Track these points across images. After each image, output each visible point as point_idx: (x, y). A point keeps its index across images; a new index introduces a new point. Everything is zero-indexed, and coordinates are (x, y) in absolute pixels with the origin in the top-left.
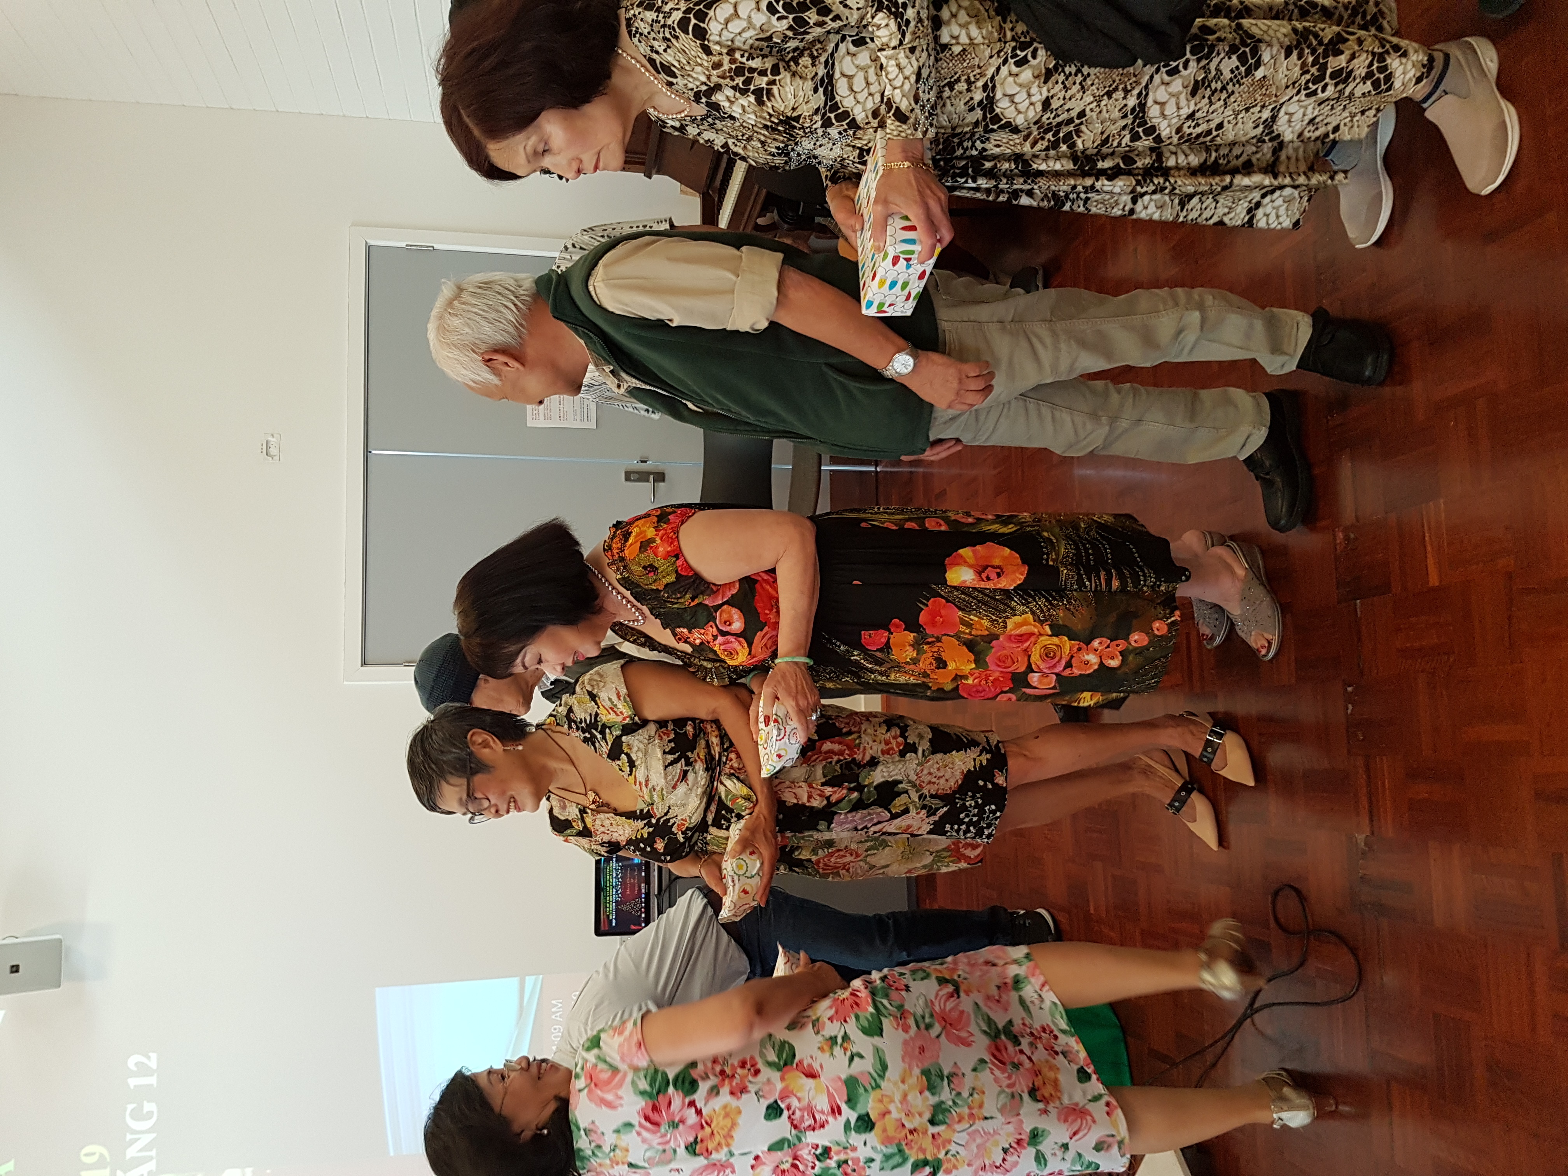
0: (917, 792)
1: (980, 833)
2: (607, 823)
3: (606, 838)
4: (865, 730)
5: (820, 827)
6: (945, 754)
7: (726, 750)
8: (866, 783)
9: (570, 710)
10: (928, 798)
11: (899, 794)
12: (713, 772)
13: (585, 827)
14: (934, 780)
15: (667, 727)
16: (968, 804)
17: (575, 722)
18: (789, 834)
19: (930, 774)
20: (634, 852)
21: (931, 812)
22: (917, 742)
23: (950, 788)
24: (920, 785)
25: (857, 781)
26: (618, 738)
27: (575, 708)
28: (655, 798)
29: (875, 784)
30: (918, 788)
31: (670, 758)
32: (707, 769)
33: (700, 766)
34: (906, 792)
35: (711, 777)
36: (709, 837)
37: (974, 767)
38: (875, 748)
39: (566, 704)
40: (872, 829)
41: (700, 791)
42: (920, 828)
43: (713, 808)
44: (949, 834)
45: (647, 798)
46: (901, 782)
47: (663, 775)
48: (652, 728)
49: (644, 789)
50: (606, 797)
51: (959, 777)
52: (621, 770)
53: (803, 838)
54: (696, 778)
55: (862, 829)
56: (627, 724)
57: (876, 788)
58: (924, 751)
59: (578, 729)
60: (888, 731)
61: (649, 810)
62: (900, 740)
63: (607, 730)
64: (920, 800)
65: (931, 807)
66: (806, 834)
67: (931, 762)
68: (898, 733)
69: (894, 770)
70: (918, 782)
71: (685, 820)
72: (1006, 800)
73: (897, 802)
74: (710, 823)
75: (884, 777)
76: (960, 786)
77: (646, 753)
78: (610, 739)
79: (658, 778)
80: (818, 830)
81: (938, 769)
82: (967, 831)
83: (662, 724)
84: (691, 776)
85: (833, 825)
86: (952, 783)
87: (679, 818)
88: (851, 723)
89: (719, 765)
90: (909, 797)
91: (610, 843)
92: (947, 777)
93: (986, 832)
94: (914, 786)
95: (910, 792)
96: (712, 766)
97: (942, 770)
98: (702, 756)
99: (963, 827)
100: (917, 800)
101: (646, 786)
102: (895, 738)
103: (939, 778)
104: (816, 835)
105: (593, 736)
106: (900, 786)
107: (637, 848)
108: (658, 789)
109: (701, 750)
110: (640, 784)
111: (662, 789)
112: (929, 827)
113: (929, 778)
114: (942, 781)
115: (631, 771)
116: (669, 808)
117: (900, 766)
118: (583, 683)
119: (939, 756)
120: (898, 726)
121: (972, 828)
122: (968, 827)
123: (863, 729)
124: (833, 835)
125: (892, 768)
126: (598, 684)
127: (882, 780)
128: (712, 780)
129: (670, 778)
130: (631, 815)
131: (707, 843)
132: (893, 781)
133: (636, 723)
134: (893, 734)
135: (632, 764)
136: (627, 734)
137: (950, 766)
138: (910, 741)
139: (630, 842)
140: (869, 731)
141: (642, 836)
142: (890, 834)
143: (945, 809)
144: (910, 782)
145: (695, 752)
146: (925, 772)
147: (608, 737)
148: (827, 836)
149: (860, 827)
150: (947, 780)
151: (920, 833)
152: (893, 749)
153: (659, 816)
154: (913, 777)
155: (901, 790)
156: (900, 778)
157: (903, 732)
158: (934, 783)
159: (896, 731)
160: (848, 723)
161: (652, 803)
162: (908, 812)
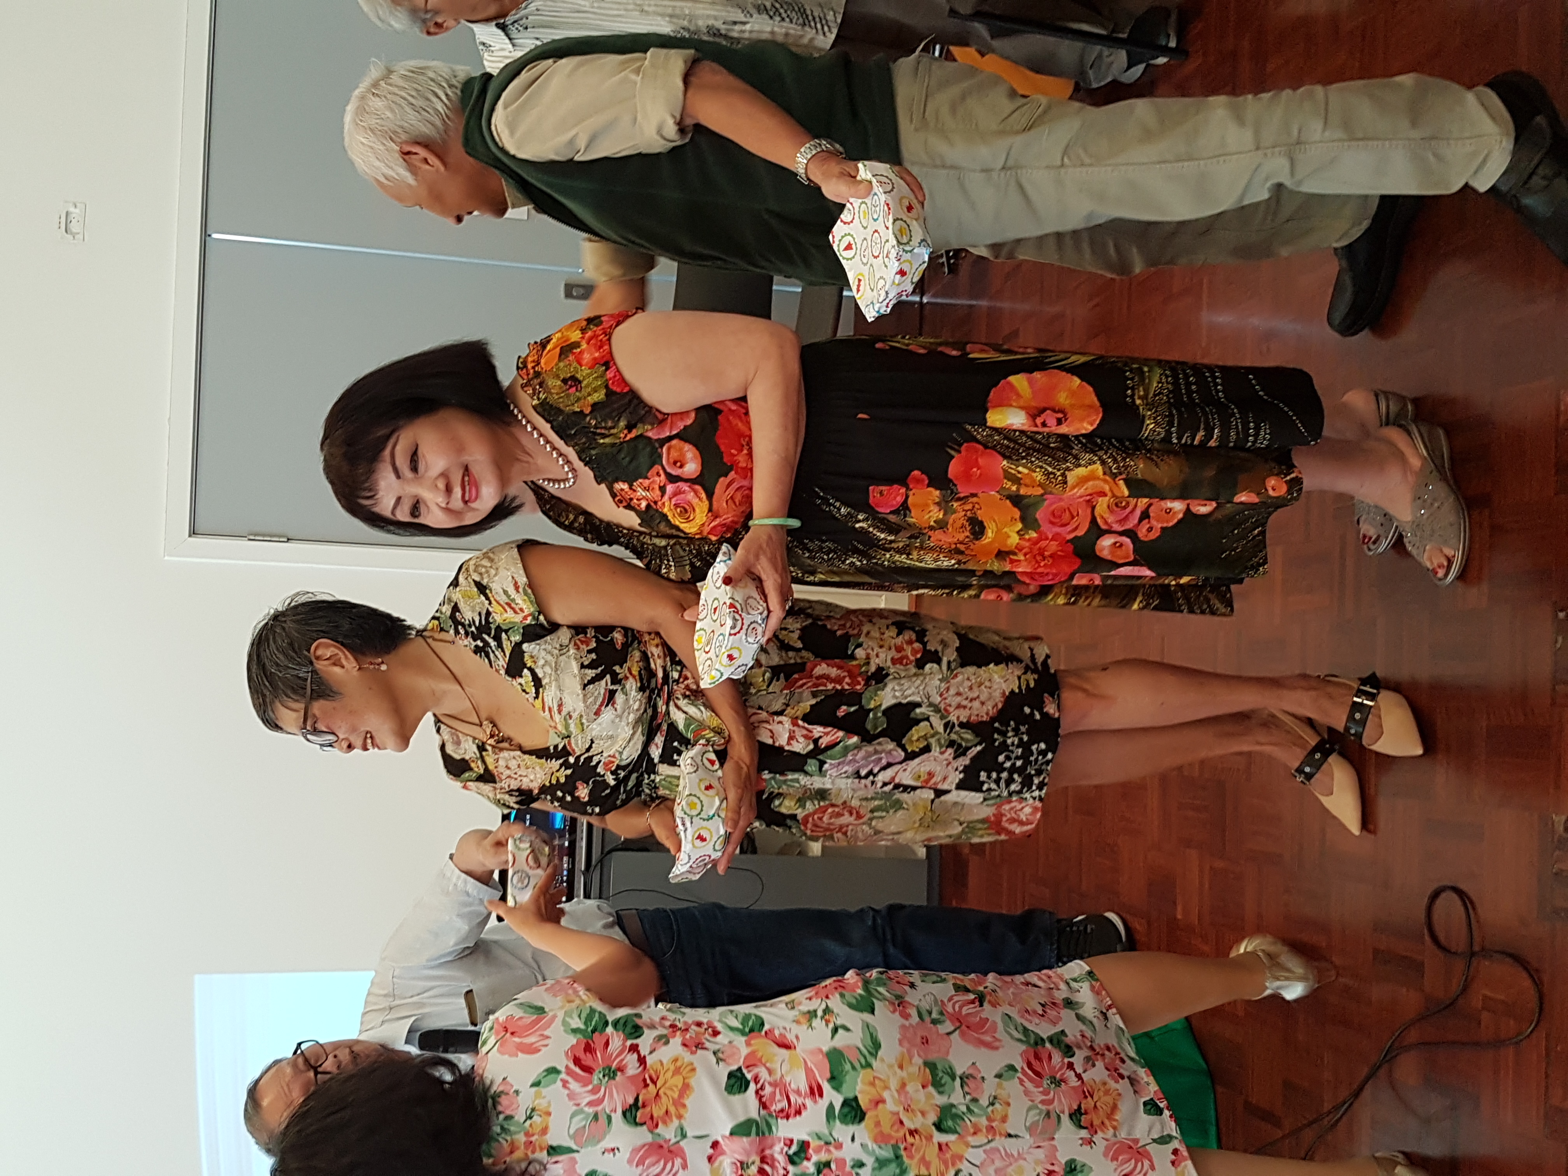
0: (942, 718)
1: (1026, 782)
3: (514, 785)
4: (868, 633)
5: (808, 768)
6: (980, 667)
8: (872, 706)
9: (456, 609)
10: (957, 728)
11: (917, 722)
13: (487, 769)
14: (965, 703)
15: (586, 633)
16: (1008, 740)
17: (463, 625)
18: (766, 776)
19: (959, 694)
21: (961, 751)
22: (940, 649)
23: (987, 714)
24: (946, 710)
25: (857, 704)
26: (519, 645)
27: (461, 606)
28: (572, 728)
29: (884, 707)
30: (942, 712)
31: (591, 673)
32: (643, 690)
33: (632, 685)
34: (927, 719)
35: (650, 698)
36: (658, 779)
37: (1019, 688)
40: (881, 775)
41: (632, 717)
42: (945, 775)
43: (659, 738)
44: (985, 786)
45: (561, 728)
46: (919, 705)
47: (582, 696)
48: (564, 634)
49: (557, 717)
50: (508, 729)
51: (998, 699)
52: (523, 691)
53: (785, 782)
54: (627, 700)
55: (866, 775)
56: (530, 626)
57: (886, 712)
58: (949, 663)
59: (467, 634)
60: (899, 634)
61: (564, 745)
62: (917, 645)
63: (504, 635)
64: (945, 731)
65: (960, 744)
66: (790, 777)
67: (960, 677)
68: (914, 637)
69: (909, 688)
70: (942, 706)
71: (616, 757)
72: (1060, 736)
73: (916, 733)
74: (656, 758)
75: (895, 697)
76: (1000, 712)
77: (557, 668)
78: (508, 647)
79: (575, 702)
80: (805, 775)
81: (971, 688)
82: (1010, 780)
83: (578, 629)
84: (619, 698)
85: (826, 767)
86: (989, 706)
87: (606, 754)
88: (848, 625)
89: (664, 684)
90: (931, 726)
91: (519, 790)
92: (982, 698)
93: (1036, 782)
94: (937, 710)
95: (932, 719)
96: (650, 685)
97: (975, 688)
98: (636, 671)
99: (1004, 775)
100: (941, 729)
101: (560, 712)
102: (909, 642)
103: (971, 700)
104: (803, 780)
105: (486, 644)
106: (918, 710)
107: (554, 798)
108: (575, 715)
109: (634, 662)
110: (550, 710)
111: (581, 716)
112: (957, 775)
113: (959, 699)
114: (976, 704)
115: (537, 693)
116: (592, 742)
117: (919, 682)
118: (469, 570)
119: (971, 669)
120: (913, 629)
121: (1015, 776)
122: (1010, 775)
124: (826, 782)
125: (906, 685)
126: (488, 572)
127: (893, 701)
128: (651, 704)
129: (590, 701)
130: (540, 753)
131: (656, 787)
132: (909, 703)
133: (542, 626)
134: (907, 638)
135: (538, 682)
136: (531, 641)
137: (987, 684)
138: (931, 647)
139: (546, 790)
140: (875, 634)
141: (558, 780)
142: (904, 787)
143: (979, 747)
144: (931, 705)
146: (952, 691)
147: (505, 644)
148: (818, 782)
149: (861, 770)
150: (983, 703)
151: (945, 786)
152: (906, 657)
153: (578, 754)
154: (937, 699)
155: (920, 717)
156: (918, 699)
157: (921, 636)
158: (965, 707)
159: (909, 635)
160: (844, 625)
161: (569, 737)
162: (930, 751)
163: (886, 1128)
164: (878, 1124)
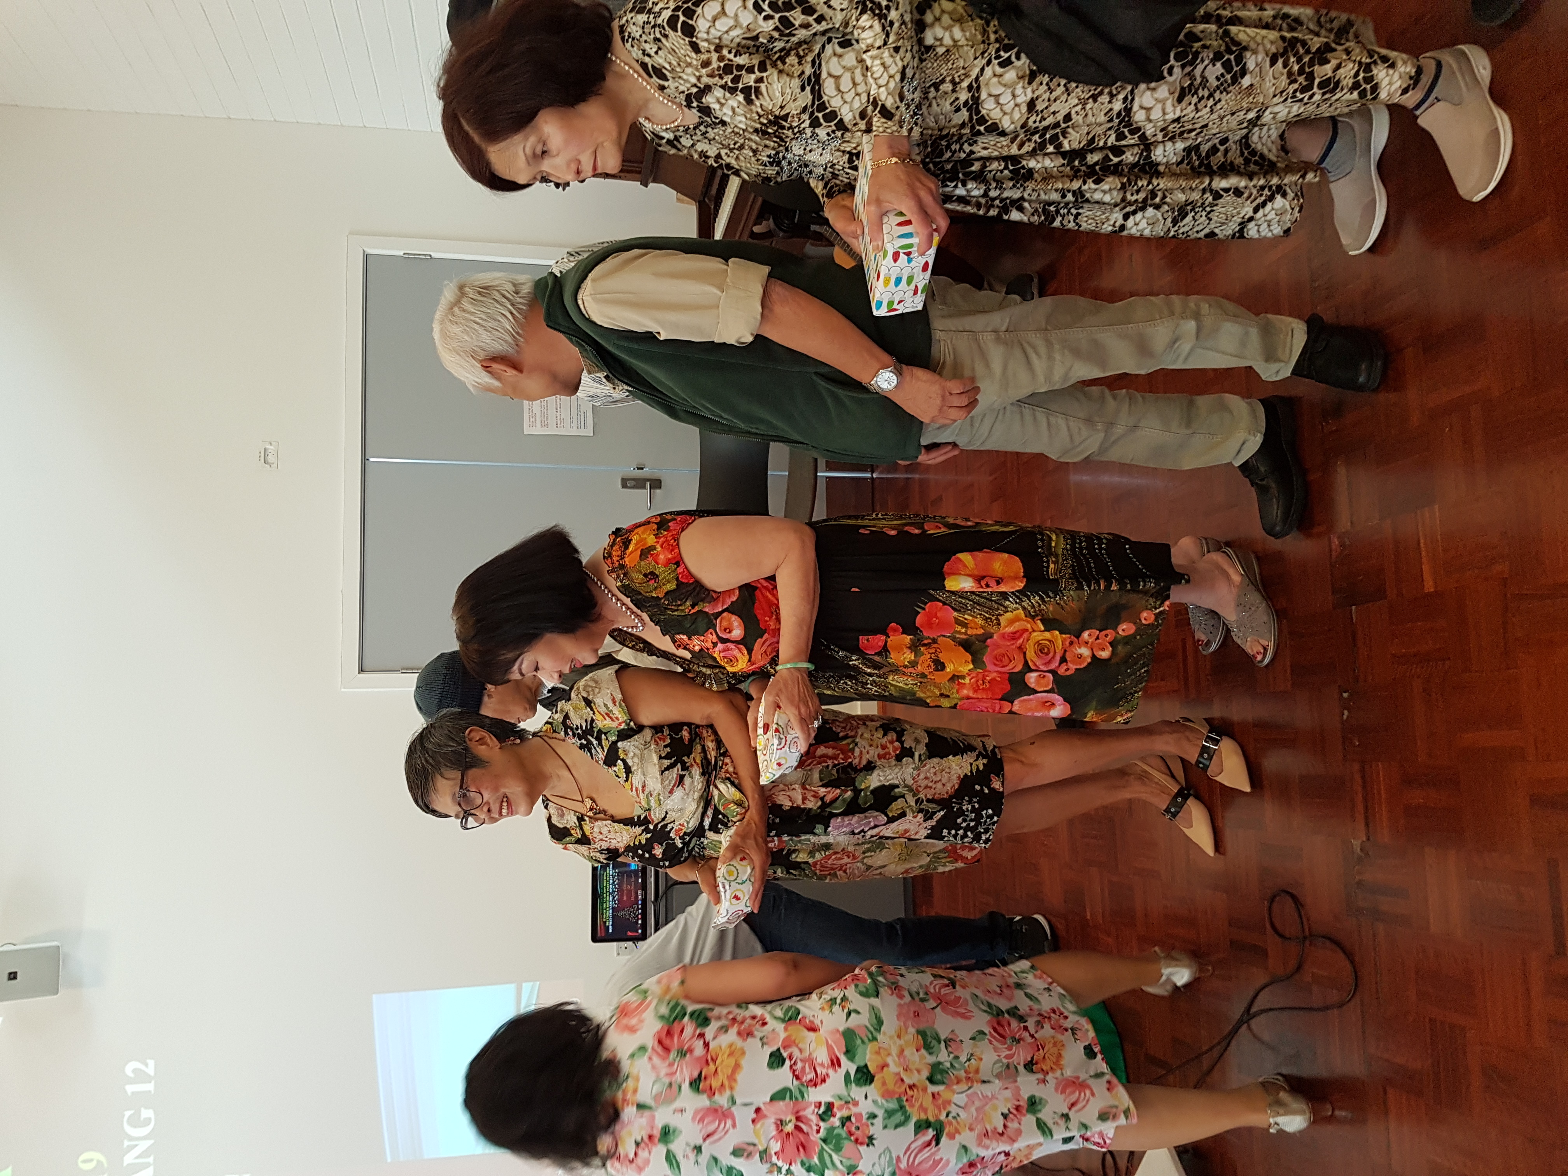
0: (914, 796)
1: (977, 838)
2: (605, 830)
3: (605, 845)
4: (862, 735)
5: (816, 831)
6: (942, 758)
7: (721, 755)
8: (863, 787)
9: (567, 717)
10: (925, 803)
11: (896, 798)
12: (710, 776)
13: (584, 834)
14: (930, 784)
15: (663, 732)
16: (964, 808)
17: (572, 729)
18: (785, 838)
19: (926, 778)
20: (633, 858)
21: (928, 816)
22: (913, 746)
23: (947, 793)
24: (917, 790)
25: (854, 785)
26: (614, 743)
27: (572, 714)
28: (653, 803)
29: (871, 788)
30: (914, 792)
31: (667, 762)
32: (703, 774)
33: (696, 771)
34: (903, 797)
35: (707, 782)
36: (706, 842)
37: (971, 771)
38: (871, 752)
39: (562, 710)
40: (869, 833)
41: (696, 795)
42: (917, 833)
43: (710, 812)
44: (946, 839)
45: (644, 803)
46: (897, 786)
47: (659, 780)
48: (647, 734)
49: (641, 795)
50: (603, 804)
51: (956, 782)
52: (617, 776)
53: (799, 842)
54: (693, 782)
55: (859, 833)
56: (623, 729)
57: (873, 792)
58: (920, 755)
59: (574, 735)
60: (884, 735)
61: (646, 817)
62: (897, 744)
63: (603, 736)
64: (916, 804)
65: (927, 811)
66: (803, 838)
67: (928, 766)
68: (895, 737)
69: (890, 774)
70: (914, 787)
71: (683, 825)
72: (1002, 804)
73: (894, 806)
74: (707, 827)
75: (880, 781)
76: (957, 791)
77: (642, 759)
78: (606, 745)
79: (655, 783)
80: (815, 834)
81: (935, 774)
82: (965, 836)
83: (657, 729)
84: (687, 781)
85: (830, 829)
86: (948, 787)
87: (677, 823)
88: (848, 727)
89: (715, 769)
90: (906, 801)
91: (608, 850)
92: (944, 781)
93: (984, 837)
94: (910, 790)
95: (906, 796)
96: (709, 771)
97: (938, 774)
98: (698, 761)
99: (961, 832)
100: (914, 804)
101: (643, 792)
102: (891, 742)
103: (936, 782)
104: (813, 839)
105: (591, 743)
106: (896, 790)
107: (635, 855)
108: (655, 794)
109: (697, 754)
110: (637, 790)
111: (659, 794)
112: (926, 832)
113: (926, 782)
114: (939, 785)
115: (627, 777)
116: (667, 813)
117: (897, 770)
118: (578, 689)
119: (936, 760)
120: (894, 730)
121: (969, 833)
122: (965, 832)
123: (860, 733)
124: (830, 839)
125: (888, 772)
126: (593, 690)
127: (879, 784)
128: (707, 786)
129: (667, 782)
130: (628, 822)
131: (704, 848)
132: (890, 785)
133: (632, 729)
134: (890, 738)
135: (628, 770)
136: (623, 740)
137: (947, 770)
138: (907, 745)
139: (628, 849)
140: (866, 735)
141: (640, 842)
142: (887, 838)
143: (942, 813)
144: (906, 786)
145: (692, 756)
146: (922, 776)
147: (604, 742)
148: (823, 839)
149: (856, 831)
150: (944, 785)
151: (917, 837)
152: (890, 754)
153: (656, 822)
154: (910, 782)
155: (898, 795)
156: (897, 782)
157: (900, 735)
158: (931, 787)
159: (892, 735)
160: (844, 728)
161: (649, 810)
162: (905, 816)
163: (891, 1086)
164: (884, 1083)
